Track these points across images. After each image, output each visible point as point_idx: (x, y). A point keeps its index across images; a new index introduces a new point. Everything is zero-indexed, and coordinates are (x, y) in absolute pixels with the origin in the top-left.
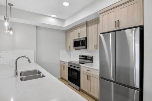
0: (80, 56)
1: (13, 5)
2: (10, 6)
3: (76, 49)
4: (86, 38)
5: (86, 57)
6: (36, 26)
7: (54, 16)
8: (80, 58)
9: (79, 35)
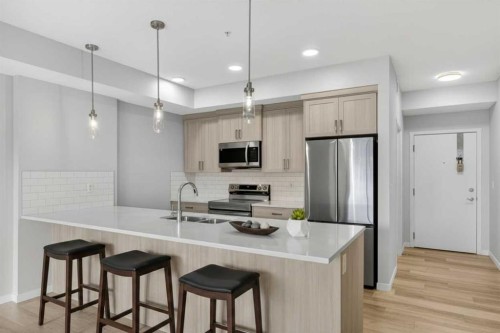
0: (232, 186)
1: (96, 48)
2: (90, 51)
3: (224, 170)
4: (260, 143)
5: (255, 187)
6: (119, 102)
7: (179, 80)
8: (231, 193)
9: (238, 133)
